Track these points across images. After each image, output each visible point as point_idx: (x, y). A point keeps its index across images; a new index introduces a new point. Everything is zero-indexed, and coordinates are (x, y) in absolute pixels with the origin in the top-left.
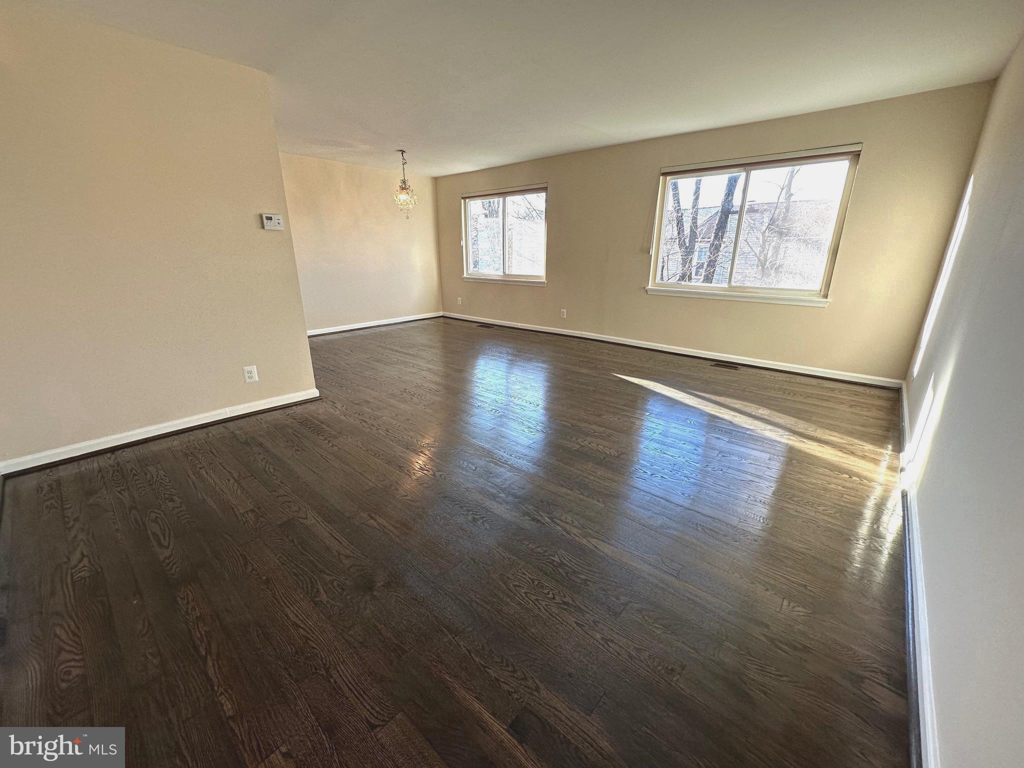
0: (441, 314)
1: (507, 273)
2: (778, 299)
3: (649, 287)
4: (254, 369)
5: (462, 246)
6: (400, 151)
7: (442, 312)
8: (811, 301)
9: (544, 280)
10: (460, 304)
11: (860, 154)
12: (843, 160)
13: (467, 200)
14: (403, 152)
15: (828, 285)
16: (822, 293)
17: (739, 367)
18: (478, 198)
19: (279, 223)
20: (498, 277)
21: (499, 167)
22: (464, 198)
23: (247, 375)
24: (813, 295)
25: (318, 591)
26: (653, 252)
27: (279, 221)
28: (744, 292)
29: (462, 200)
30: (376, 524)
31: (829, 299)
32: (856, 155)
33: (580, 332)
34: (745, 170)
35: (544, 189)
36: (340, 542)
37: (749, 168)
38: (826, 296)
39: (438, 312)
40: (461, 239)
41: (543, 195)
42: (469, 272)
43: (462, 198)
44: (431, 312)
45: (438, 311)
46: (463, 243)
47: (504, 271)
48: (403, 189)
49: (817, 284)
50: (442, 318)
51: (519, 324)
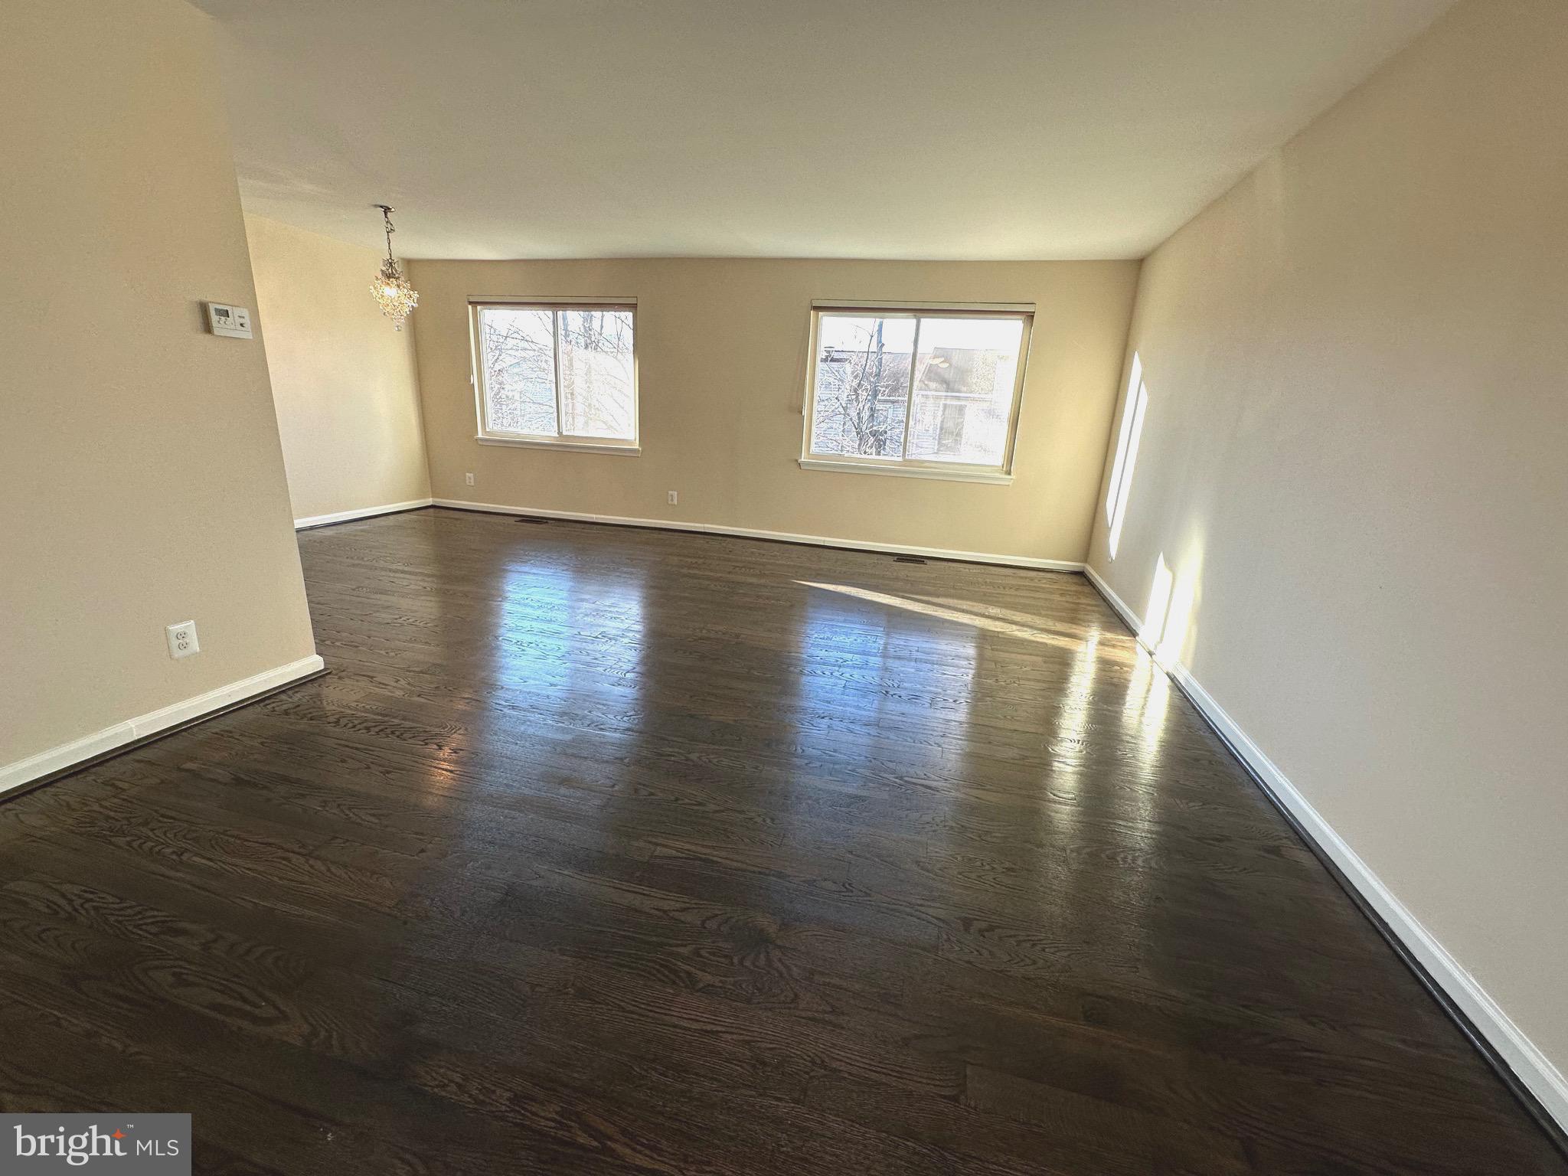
0: (430, 501)
1: (564, 433)
2: (959, 476)
3: (803, 460)
4: (189, 627)
5: (473, 384)
6: (382, 207)
7: (431, 499)
8: (993, 478)
9: (636, 446)
10: (473, 484)
11: (1033, 316)
12: (1018, 319)
13: (479, 307)
14: (387, 210)
15: (1010, 459)
16: (1004, 469)
17: (925, 561)
18: (502, 307)
19: (242, 325)
20: (548, 439)
21: (546, 261)
22: (474, 304)
23: (175, 643)
24: (997, 471)
25: (689, 974)
26: (805, 412)
27: (242, 321)
28: (921, 467)
29: (470, 307)
30: (675, 852)
31: (1013, 476)
32: (1030, 316)
33: (702, 525)
34: (915, 317)
35: (632, 307)
36: (641, 894)
37: (921, 315)
38: (1009, 473)
39: (424, 498)
40: (469, 372)
41: (627, 316)
42: (487, 430)
43: (470, 303)
44: (410, 500)
45: (423, 496)
46: (474, 379)
47: (559, 429)
48: (389, 277)
49: (999, 459)
50: (431, 510)
51: (594, 516)
